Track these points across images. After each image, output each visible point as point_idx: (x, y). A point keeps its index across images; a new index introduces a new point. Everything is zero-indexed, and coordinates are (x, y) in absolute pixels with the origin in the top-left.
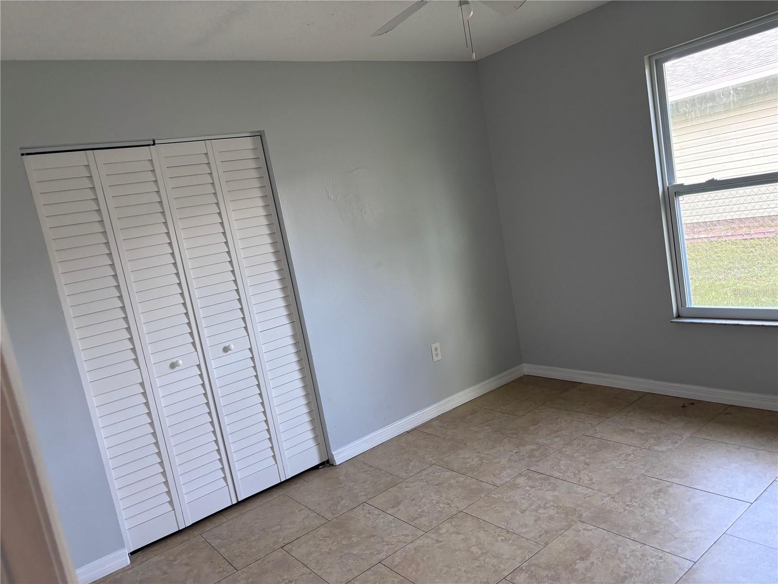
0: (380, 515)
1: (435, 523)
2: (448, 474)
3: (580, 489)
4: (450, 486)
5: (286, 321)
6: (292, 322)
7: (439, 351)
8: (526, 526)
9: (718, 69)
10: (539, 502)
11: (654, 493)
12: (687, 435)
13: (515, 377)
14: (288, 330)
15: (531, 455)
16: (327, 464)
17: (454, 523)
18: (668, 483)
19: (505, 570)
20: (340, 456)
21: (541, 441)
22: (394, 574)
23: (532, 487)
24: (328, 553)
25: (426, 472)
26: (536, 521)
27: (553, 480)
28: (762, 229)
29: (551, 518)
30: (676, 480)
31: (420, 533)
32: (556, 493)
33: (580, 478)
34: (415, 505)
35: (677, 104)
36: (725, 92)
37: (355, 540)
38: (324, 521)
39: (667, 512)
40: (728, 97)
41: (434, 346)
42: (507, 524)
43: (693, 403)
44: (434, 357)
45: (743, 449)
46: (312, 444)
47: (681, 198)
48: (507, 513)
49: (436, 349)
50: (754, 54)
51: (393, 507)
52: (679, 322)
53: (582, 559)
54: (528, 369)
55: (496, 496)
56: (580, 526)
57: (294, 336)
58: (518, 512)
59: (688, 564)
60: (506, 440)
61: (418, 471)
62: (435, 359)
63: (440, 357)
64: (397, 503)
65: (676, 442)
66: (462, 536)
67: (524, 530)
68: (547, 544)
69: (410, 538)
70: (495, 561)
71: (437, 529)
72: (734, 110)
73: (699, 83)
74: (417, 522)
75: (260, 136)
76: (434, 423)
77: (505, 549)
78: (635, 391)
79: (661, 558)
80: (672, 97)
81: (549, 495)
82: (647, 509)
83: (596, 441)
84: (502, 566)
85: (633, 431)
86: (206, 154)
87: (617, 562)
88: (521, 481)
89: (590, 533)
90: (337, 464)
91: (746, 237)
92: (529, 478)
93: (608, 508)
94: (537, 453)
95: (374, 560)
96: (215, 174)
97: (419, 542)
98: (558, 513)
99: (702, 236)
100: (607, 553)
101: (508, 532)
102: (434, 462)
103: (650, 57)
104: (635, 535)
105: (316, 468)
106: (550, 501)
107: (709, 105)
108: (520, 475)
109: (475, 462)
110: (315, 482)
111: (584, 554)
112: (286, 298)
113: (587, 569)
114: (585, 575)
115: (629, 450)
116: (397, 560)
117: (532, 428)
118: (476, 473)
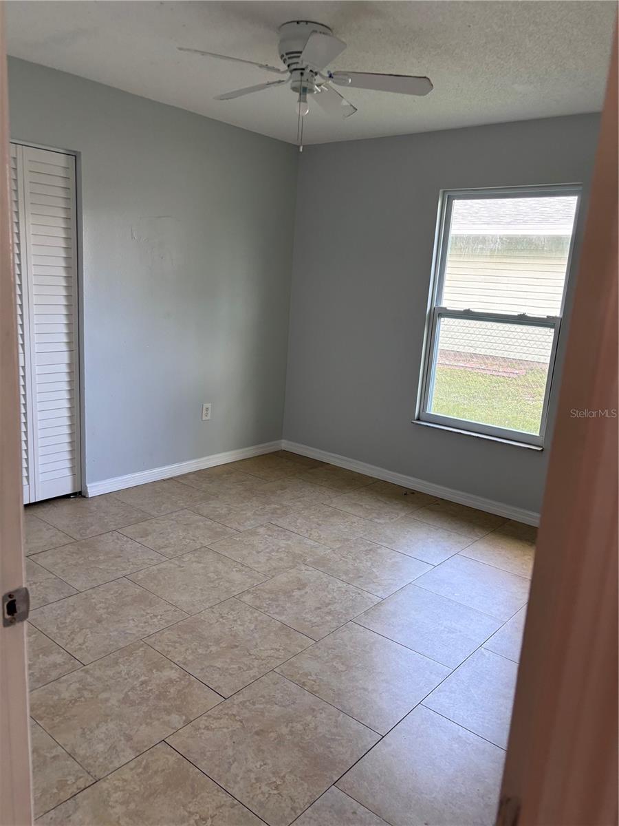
0: (128, 541)
1: (179, 553)
2: (198, 517)
3: (309, 542)
4: (198, 527)
5: (64, 348)
6: (71, 351)
7: (209, 412)
8: (259, 562)
9: (507, 216)
10: (274, 547)
11: (366, 551)
12: (403, 514)
13: (272, 449)
14: (65, 358)
15: (274, 512)
16: (79, 495)
17: (196, 555)
18: (378, 546)
19: (234, 591)
20: (93, 490)
21: (285, 503)
22: (137, 586)
23: (269, 536)
24: (75, 565)
25: (177, 514)
26: (268, 560)
27: (288, 533)
28: (509, 370)
29: (281, 559)
30: (385, 544)
31: (164, 559)
32: (289, 542)
33: (311, 534)
34: (163, 538)
35: (456, 238)
36: (493, 239)
37: (102, 558)
38: (72, 540)
39: (372, 565)
40: (495, 244)
41: (206, 406)
42: (243, 560)
43: (413, 492)
44: (204, 416)
45: (441, 530)
46: (67, 473)
47: (442, 319)
48: (245, 552)
49: (207, 409)
50: (538, 211)
51: (142, 537)
52: (417, 424)
53: (299, 589)
54: (285, 445)
55: (238, 539)
56: (303, 567)
57: (70, 365)
58: (254, 552)
59: (379, 600)
60: (254, 498)
61: (169, 512)
62: (204, 418)
63: (209, 418)
64: (146, 534)
65: (393, 519)
66: (202, 565)
67: (256, 566)
68: (273, 576)
69: (155, 562)
70: (227, 585)
71: (180, 558)
72: (498, 257)
73: (488, 224)
74: (163, 550)
75: (76, 156)
76: (191, 476)
77: (237, 577)
78: (371, 477)
79: (359, 594)
80: (455, 230)
81: (282, 543)
82: (358, 561)
83: (330, 509)
84: (233, 589)
85: (361, 506)
86: (15, 158)
87: (326, 593)
88: (261, 530)
89: (310, 573)
90: (90, 496)
91: (494, 373)
92: (269, 529)
93: (328, 557)
94: (279, 511)
95: (120, 574)
96: (20, 182)
97: (162, 566)
98: (287, 556)
99: (459, 364)
100: (320, 587)
101: (243, 565)
102: (185, 507)
103: (444, 191)
104: (344, 577)
105: (67, 497)
106: (283, 547)
107: (480, 246)
108: (262, 525)
109: (224, 511)
110: (65, 508)
111: (302, 586)
112: (69, 325)
113: (302, 596)
114: (299, 599)
115: (355, 519)
116: (140, 576)
117: (279, 492)
118: (223, 520)
